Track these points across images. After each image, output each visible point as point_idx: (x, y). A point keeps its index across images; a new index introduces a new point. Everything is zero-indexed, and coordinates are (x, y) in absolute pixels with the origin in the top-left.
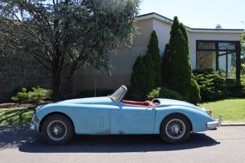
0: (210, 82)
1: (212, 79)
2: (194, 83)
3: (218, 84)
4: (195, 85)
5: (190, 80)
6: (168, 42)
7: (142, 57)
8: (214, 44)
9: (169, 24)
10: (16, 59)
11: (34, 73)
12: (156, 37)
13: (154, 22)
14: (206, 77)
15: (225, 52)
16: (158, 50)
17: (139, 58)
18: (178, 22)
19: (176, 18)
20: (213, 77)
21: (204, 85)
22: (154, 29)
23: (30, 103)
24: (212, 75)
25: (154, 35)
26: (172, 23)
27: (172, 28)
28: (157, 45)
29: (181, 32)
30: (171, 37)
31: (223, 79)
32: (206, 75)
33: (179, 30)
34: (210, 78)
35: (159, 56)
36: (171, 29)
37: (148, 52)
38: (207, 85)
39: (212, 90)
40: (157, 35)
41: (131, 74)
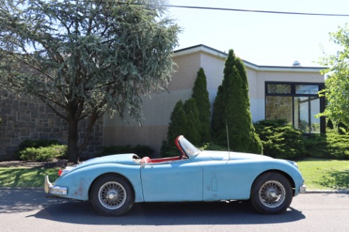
0: (279, 138)
1: (282, 133)
2: (253, 137)
3: (290, 140)
4: (255, 140)
5: (248, 133)
6: (220, 83)
7: (183, 102)
8: (289, 87)
9: (223, 59)
10: (26, 104)
11: (49, 122)
12: (204, 77)
13: (203, 57)
14: (275, 131)
15: (306, 98)
16: (207, 94)
17: (179, 103)
18: (234, 57)
19: (231, 52)
20: (283, 131)
21: (270, 141)
22: (202, 66)
23: (39, 161)
24: (282, 128)
25: (201, 74)
26: (227, 57)
27: (226, 65)
28: (205, 86)
29: (236, 70)
30: (225, 77)
31: (298, 134)
32: (275, 127)
33: (234, 67)
34: (280, 131)
35: (207, 101)
36: (224, 67)
37: (193, 96)
38: (274, 142)
39: (282, 148)
40: (205, 73)
41: (168, 125)
